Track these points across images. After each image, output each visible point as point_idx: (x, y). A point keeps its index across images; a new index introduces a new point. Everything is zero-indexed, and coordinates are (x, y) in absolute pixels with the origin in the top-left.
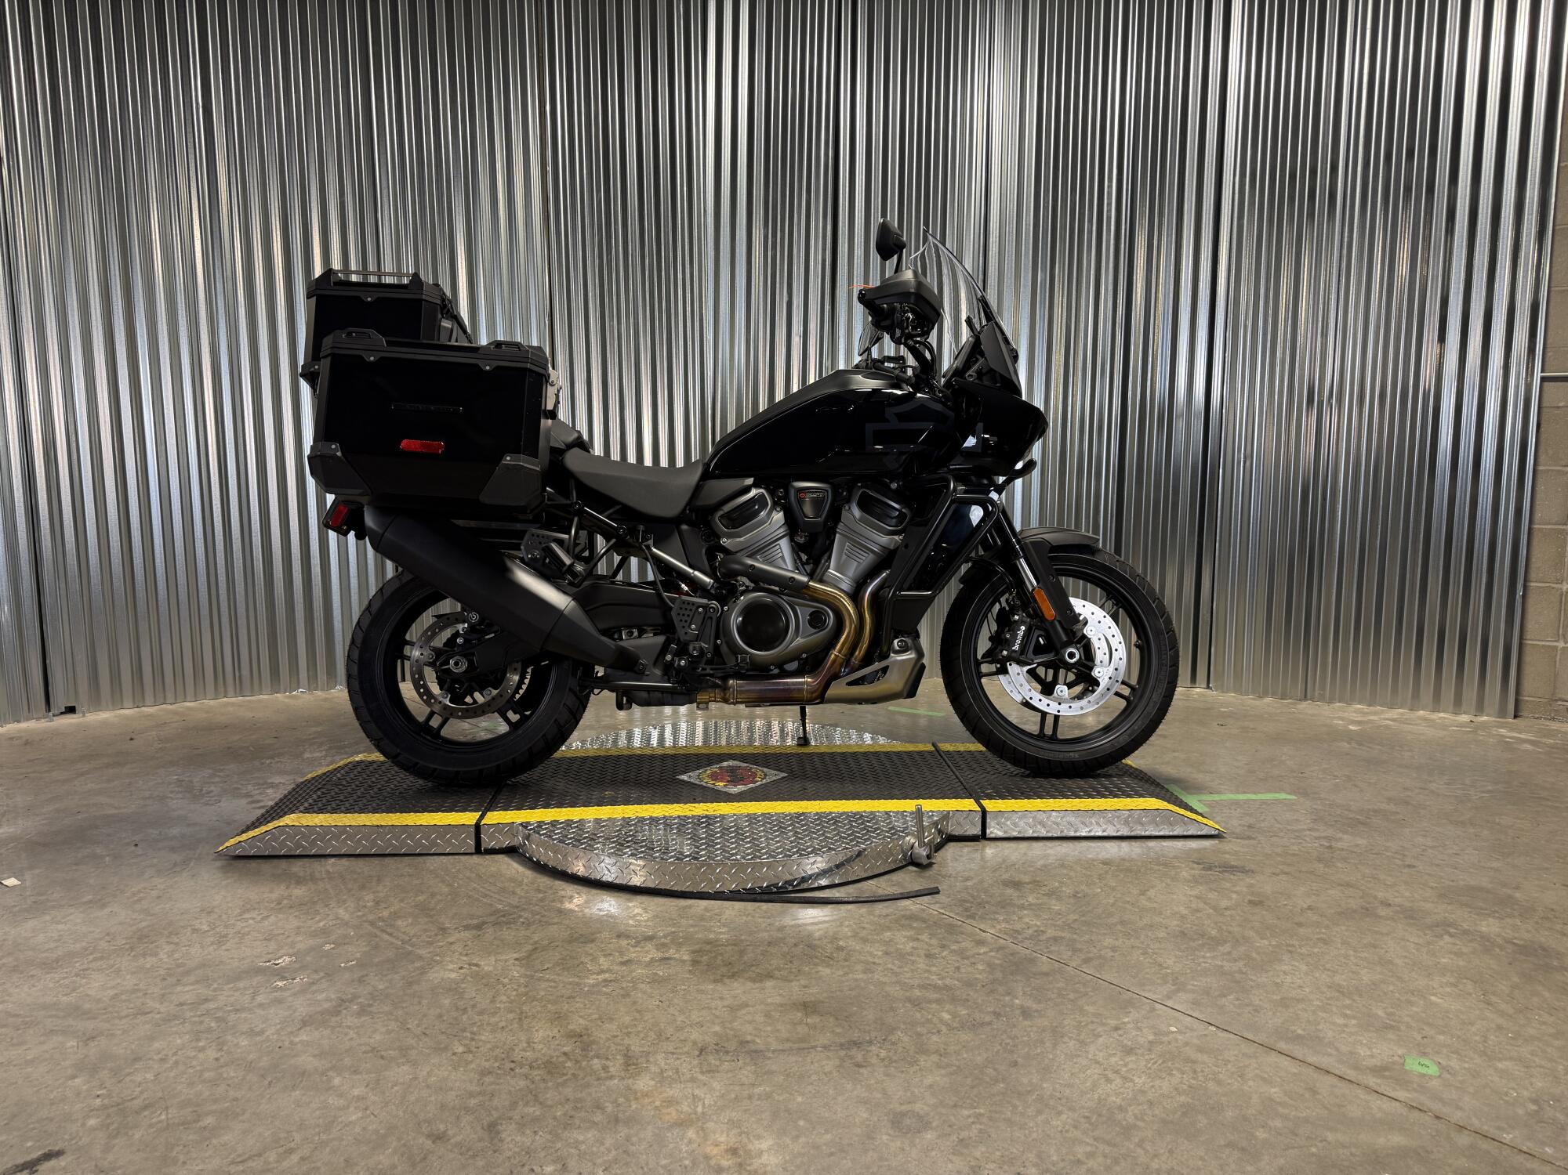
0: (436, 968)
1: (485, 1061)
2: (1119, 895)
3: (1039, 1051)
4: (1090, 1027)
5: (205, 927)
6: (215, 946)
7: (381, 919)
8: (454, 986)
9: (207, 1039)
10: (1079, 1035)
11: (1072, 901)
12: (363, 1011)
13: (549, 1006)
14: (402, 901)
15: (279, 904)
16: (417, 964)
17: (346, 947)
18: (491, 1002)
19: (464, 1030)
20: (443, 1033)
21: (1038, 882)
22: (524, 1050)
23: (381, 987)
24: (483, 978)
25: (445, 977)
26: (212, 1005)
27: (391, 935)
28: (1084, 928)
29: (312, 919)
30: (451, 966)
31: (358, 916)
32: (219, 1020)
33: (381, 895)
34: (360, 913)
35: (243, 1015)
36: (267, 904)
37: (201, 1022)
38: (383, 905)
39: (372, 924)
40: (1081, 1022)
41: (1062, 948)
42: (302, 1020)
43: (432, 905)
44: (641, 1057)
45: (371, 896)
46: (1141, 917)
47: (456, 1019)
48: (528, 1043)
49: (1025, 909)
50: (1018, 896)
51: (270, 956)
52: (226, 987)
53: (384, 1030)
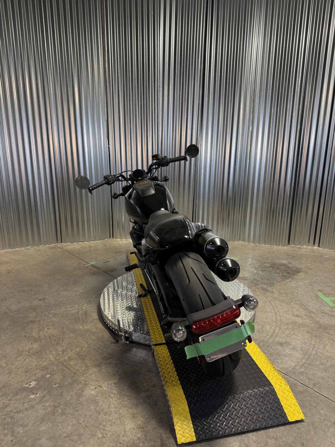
0: (87, 388)
1: (111, 442)
2: (317, 349)
3: (310, 437)
4: (326, 422)
5: (5, 366)
6: (8, 375)
7: (65, 361)
8: (94, 399)
9: (8, 429)
10: (322, 427)
11: (302, 353)
12: (63, 414)
13: (130, 410)
14: (71, 351)
15: (29, 352)
16: (80, 386)
17: (54, 376)
18: (109, 407)
19: (100, 425)
20: (93, 426)
21: (288, 343)
22: (123, 436)
23: (68, 399)
24: (104, 394)
25: (91, 394)
26: (8, 409)
27: (69, 369)
28: (309, 367)
29: (41, 361)
30: (92, 387)
31: (57, 360)
32: (12, 418)
33: (64, 348)
34: (57, 358)
35: (20, 415)
36: (25, 352)
37: (5, 419)
38: (65, 354)
39: (63, 364)
40: (321, 420)
41: (304, 378)
42: (41, 418)
43: (82, 353)
44: (167, 440)
45: (60, 349)
46: (327, 361)
47: (97, 417)
48: (124, 432)
49: (287, 357)
50: (283, 350)
51: (28, 381)
52: (13, 398)
53: (71, 424)
